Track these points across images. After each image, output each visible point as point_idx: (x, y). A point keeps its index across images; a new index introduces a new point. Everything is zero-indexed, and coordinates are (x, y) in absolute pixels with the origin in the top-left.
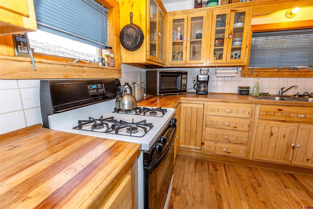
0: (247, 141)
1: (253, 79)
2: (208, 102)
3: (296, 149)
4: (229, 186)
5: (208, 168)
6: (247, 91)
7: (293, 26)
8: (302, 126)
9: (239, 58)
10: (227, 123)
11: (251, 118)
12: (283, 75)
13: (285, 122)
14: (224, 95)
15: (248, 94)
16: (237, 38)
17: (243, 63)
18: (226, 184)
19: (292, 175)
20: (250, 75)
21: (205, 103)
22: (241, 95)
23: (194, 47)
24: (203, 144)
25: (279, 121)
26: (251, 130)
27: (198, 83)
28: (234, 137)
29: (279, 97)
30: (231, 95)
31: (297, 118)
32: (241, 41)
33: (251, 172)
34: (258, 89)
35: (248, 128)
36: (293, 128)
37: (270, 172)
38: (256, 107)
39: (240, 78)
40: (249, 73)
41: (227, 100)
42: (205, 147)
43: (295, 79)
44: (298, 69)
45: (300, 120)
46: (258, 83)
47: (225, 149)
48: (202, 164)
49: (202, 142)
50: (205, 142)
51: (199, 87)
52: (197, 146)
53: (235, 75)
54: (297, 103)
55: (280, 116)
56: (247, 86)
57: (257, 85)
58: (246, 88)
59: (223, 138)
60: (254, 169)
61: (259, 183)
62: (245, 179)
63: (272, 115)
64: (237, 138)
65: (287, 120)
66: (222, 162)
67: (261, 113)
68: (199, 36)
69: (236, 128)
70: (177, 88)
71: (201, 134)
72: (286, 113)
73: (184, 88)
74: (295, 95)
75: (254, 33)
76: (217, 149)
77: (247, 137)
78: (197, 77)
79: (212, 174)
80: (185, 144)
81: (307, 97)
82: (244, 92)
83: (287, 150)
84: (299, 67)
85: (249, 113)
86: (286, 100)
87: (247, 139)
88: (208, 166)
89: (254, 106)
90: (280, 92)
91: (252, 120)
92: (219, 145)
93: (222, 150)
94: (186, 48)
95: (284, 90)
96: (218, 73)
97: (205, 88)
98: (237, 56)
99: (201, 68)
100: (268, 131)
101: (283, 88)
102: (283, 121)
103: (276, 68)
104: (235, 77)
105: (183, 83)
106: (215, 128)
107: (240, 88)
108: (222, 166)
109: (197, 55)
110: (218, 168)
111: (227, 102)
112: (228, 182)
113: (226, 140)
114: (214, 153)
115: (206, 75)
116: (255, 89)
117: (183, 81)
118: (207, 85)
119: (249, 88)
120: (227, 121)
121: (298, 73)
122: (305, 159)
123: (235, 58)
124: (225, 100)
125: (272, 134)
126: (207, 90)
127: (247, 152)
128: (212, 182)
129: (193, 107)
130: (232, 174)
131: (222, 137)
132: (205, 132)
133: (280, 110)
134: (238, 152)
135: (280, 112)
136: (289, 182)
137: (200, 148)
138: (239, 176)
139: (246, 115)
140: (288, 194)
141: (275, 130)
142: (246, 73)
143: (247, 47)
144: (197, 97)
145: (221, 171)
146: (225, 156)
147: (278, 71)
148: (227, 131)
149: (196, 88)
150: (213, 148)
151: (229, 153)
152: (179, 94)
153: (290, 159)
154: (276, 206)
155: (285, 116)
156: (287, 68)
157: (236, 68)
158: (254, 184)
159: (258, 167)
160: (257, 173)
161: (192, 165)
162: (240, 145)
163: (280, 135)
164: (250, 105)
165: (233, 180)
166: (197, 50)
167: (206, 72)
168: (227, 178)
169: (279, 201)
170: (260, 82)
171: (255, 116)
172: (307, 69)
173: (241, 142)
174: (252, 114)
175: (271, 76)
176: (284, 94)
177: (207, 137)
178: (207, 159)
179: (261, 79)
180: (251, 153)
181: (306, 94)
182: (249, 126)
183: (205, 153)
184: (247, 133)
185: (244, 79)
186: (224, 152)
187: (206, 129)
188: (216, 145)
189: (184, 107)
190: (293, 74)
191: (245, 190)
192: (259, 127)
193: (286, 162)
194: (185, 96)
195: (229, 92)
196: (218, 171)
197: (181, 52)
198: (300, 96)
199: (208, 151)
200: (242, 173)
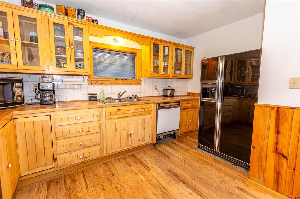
0: (100, 141)
1: (99, 87)
2: (55, 112)
3: (132, 136)
4: (88, 190)
5: (65, 183)
6: (95, 97)
7: (119, 49)
8: (133, 118)
9: (83, 68)
10: (80, 129)
11: (100, 120)
12: (118, 84)
13: (123, 118)
14: (75, 102)
15: (96, 100)
16: (80, 50)
17: (87, 72)
18: (85, 190)
19: (133, 155)
20: (96, 83)
21: (52, 114)
22: (91, 101)
23: (29, 51)
24: (55, 160)
25: (120, 118)
26: (101, 130)
27: (41, 92)
28: (88, 141)
29: (118, 100)
30: (82, 102)
31: (129, 114)
32: (83, 53)
33: (107, 167)
34: (104, 95)
35: (99, 129)
36: (128, 121)
37: (120, 160)
38: (102, 110)
39: (88, 86)
40: (95, 82)
41: (76, 108)
42: (59, 162)
43: (126, 86)
44: (126, 79)
45: (131, 115)
46: (103, 90)
47: (82, 155)
48: (58, 183)
49: (55, 158)
50: (57, 156)
51: (43, 97)
52: (49, 165)
53: (83, 83)
54: (128, 104)
55: (119, 114)
56: (95, 92)
57: (102, 92)
58: (94, 94)
59: (78, 145)
60: (109, 163)
61: (113, 173)
62: (102, 175)
63: (114, 115)
64: (91, 141)
65: (124, 116)
66: (81, 170)
67: (107, 114)
68: (34, 39)
69: (88, 132)
70: (6, 100)
71: (51, 150)
72: (122, 111)
73: (20, 99)
74: (127, 98)
75: (94, 48)
76: (73, 159)
77: (100, 137)
78: (39, 85)
79: (70, 189)
80: (29, 170)
81: (134, 98)
82: (93, 98)
83: (128, 138)
84: (127, 78)
85: (98, 116)
86: (123, 102)
87: (100, 139)
88: (65, 181)
89: (100, 109)
90: (118, 96)
91: (101, 122)
92: (74, 154)
93: (79, 158)
94: (16, 50)
95: (121, 94)
96: (64, 81)
97: (51, 97)
98: (81, 66)
99: (43, 75)
100: (113, 128)
101: (120, 93)
102: (122, 118)
103: (114, 78)
104: (83, 85)
105: (16, 93)
106: (68, 138)
107: (89, 94)
108: (81, 174)
109: (35, 60)
110: (76, 178)
111: (76, 109)
112: (87, 187)
113: (81, 146)
114: (71, 164)
115: (51, 83)
116: (102, 94)
117: (16, 90)
118: (54, 94)
119: (96, 94)
120: (79, 128)
121: (127, 82)
122: (138, 140)
123: (80, 68)
124: (74, 108)
125: (116, 130)
126: (55, 98)
127: (102, 150)
128: (70, 197)
129: (36, 121)
130: (90, 177)
131: (76, 145)
132: (55, 146)
133: (119, 110)
134: (94, 154)
135: (119, 111)
136: (131, 161)
137: (52, 166)
138: (96, 175)
139: (96, 119)
140: (131, 171)
141: (118, 126)
142: (92, 81)
143: (89, 59)
144: (41, 108)
145: (80, 179)
146: (83, 163)
147: (115, 81)
148: (81, 137)
149: (39, 97)
150: (69, 160)
151: (86, 158)
152: (12, 108)
153: (130, 144)
154: (124, 185)
155: (122, 114)
156: (121, 78)
157: (82, 77)
158: (109, 176)
159: (111, 160)
160: (111, 165)
161: (43, 191)
162: (95, 146)
163: (121, 129)
164: (97, 109)
165: (91, 182)
166: (34, 54)
167: (50, 80)
168: (86, 183)
169: (126, 179)
170: (104, 89)
171: (102, 118)
172: (131, 79)
173: (95, 144)
174: (100, 116)
175: (111, 84)
176: (121, 97)
177: (60, 150)
178: (63, 175)
179: (104, 87)
180: (105, 150)
181: (133, 96)
182: (99, 127)
183: (60, 169)
184: (99, 134)
185: (92, 87)
186: (81, 158)
187: (57, 141)
188: (72, 155)
189: (21, 123)
190: (124, 83)
191: (103, 186)
192: (107, 126)
193: (129, 147)
194: (23, 109)
195: (80, 99)
196: (76, 181)
197: (7, 54)
198: (130, 98)
199: (64, 165)
200: (100, 171)
